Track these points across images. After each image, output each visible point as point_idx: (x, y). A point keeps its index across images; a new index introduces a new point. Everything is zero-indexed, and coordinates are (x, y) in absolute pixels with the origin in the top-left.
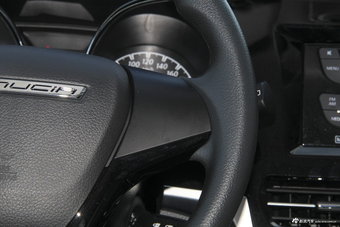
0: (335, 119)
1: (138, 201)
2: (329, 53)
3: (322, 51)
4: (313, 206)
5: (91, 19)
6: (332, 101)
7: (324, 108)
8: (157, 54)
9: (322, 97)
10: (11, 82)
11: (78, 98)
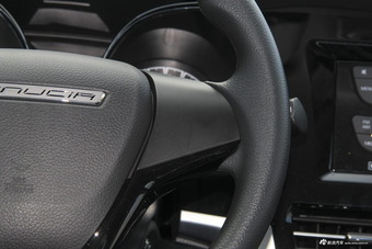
0: (369, 143)
1: (153, 226)
2: (364, 72)
3: (355, 69)
4: (343, 237)
5: (107, 30)
6: (366, 124)
7: (357, 131)
8: (175, 70)
9: (356, 120)
10: (24, 87)
11: (98, 104)
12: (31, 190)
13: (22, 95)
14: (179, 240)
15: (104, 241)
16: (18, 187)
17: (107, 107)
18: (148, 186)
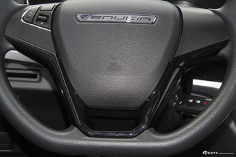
10: (114, 16)
11: (153, 23)
12: (120, 69)
13: (113, 20)
14: (192, 94)
15: (159, 94)
16: (114, 68)
17: (158, 24)
18: (181, 65)
